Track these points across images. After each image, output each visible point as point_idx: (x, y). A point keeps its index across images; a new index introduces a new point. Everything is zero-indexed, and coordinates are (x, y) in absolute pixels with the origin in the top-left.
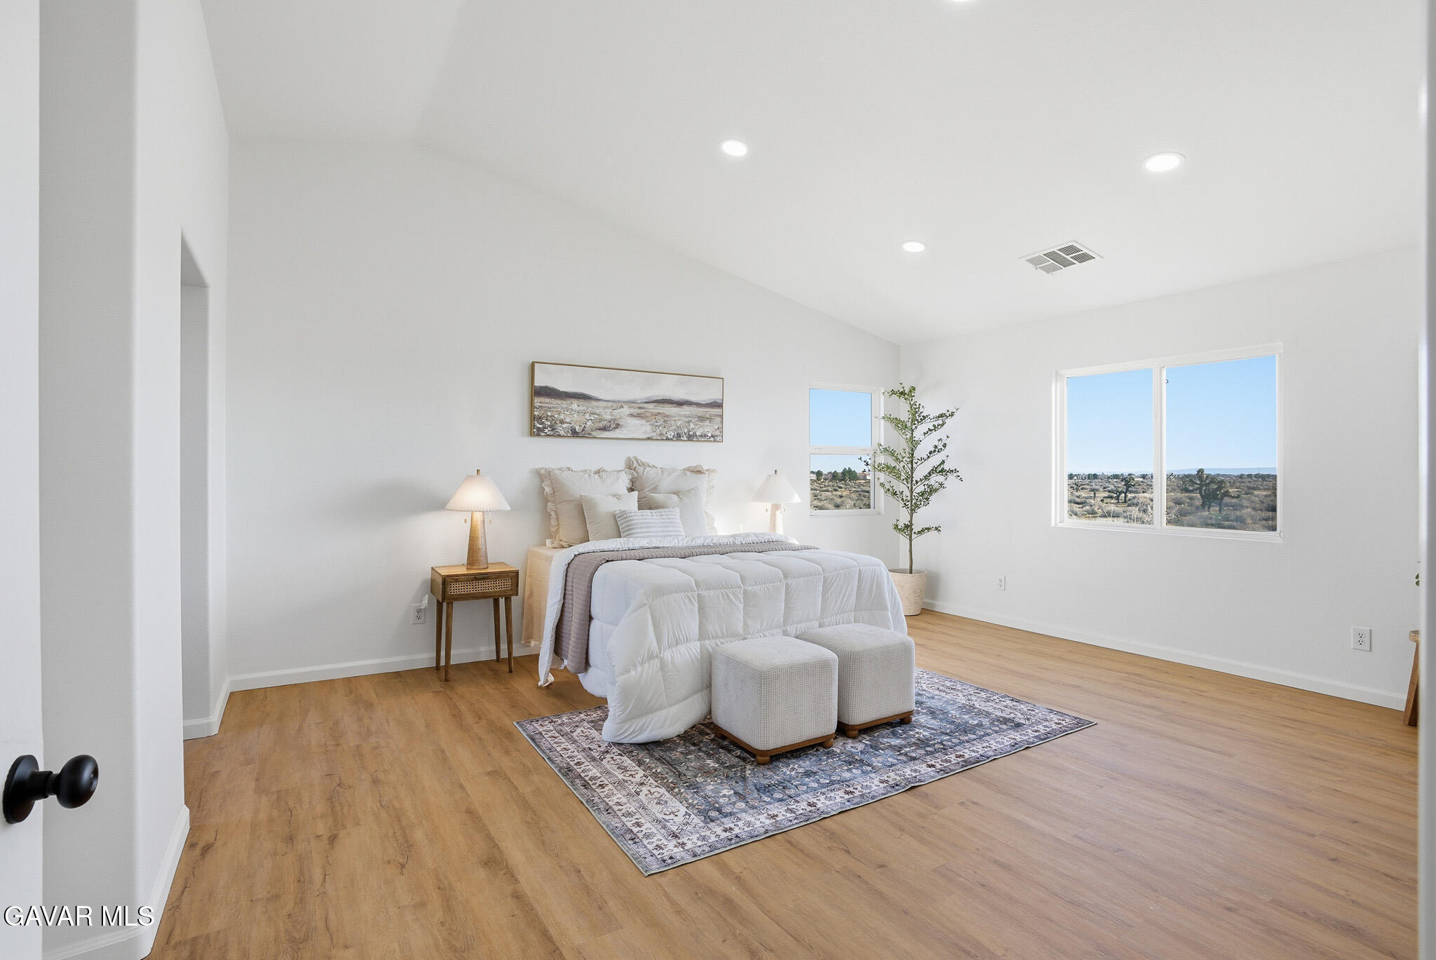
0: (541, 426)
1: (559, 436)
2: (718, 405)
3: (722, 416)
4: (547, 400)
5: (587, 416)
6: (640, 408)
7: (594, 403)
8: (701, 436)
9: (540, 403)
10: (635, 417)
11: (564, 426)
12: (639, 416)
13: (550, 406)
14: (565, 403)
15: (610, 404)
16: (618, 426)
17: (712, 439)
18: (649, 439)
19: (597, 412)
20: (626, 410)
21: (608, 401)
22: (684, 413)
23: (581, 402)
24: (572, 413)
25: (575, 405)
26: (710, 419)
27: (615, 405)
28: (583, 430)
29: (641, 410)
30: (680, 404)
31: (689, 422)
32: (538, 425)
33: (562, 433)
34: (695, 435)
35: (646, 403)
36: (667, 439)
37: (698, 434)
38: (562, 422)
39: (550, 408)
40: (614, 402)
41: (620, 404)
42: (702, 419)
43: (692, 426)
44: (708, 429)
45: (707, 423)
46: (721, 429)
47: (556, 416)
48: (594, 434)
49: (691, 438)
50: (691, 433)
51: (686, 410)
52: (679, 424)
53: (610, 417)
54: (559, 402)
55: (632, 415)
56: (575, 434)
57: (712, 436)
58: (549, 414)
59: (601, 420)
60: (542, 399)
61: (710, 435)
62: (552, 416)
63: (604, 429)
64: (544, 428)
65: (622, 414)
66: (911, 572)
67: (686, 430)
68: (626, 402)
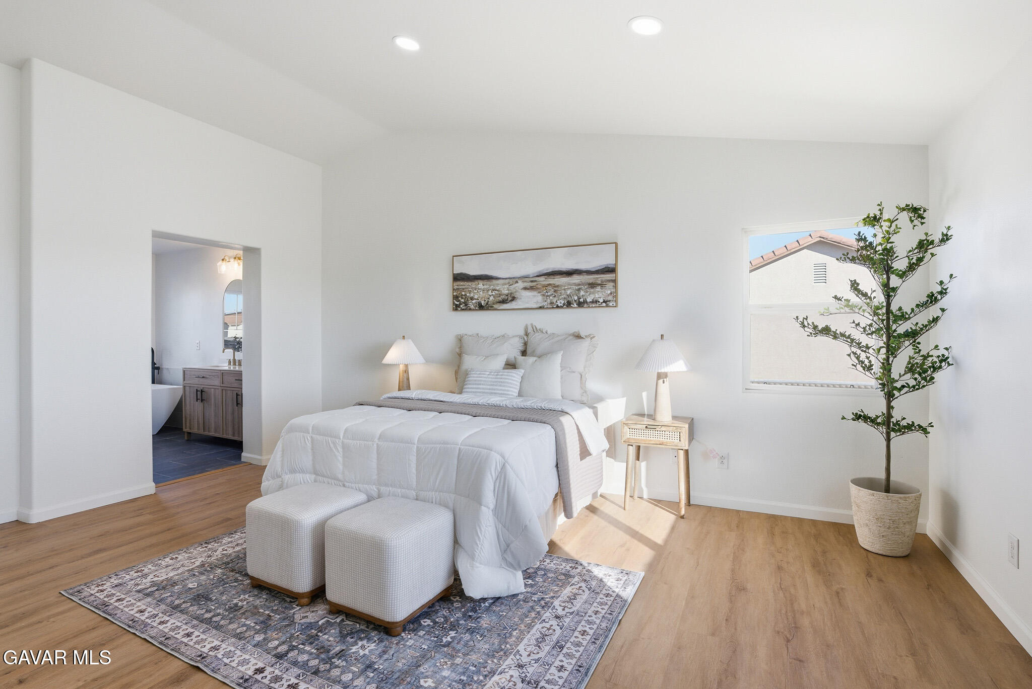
0: (458, 303)
1: (470, 309)
2: (611, 270)
3: (615, 281)
4: (461, 284)
5: (490, 293)
6: (532, 281)
7: (494, 282)
8: (592, 302)
9: (457, 286)
10: (528, 289)
11: (474, 301)
12: (531, 288)
13: (464, 287)
14: (473, 284)
15: (507, 281)
16: (514, 299)
17: (604, 304)
18: (540, 308)
19: (498, 288)
20: (521, 285)
21: (506, 279)
22: (574, 282)
23: (485, 282)
24: (479, 291)
25: (481, 285)
26: (602, 285)
27: (511, 281)
28: (487, 304)
29: (533, 283)
30: (569, 273)
31: (579, 290)
32: (456, 302)
33: (472, 307)
34: (585, 302)
35: (538, 276)
36: (558, 307)
37: (588, 300)
38: (472, 299)
39: (463, 289)
40: (510, 278)
41: (515, 280)
42: (592, 285)
43: (582, 293)
44: (599, 294)
45: (598, 289)
46: (615, 295)
47: (468, 295)
48: (495, 306)
49: (580, 304)
50: (581, 300)
51: (576, 279)
52: (569, 292)
53: (507, 292)
54: (470, 284)
55: (525, 289)
56: (481, 307)
57: (604, 302)
58: (463, 293)
59: (500, 295)
60: (458, 283)
61: (601, 301)
62: (465, 295)
63: (504, 302)
64: (460, 304)
65: (517, 288)
67: (576, 298)
68: (520, 278)
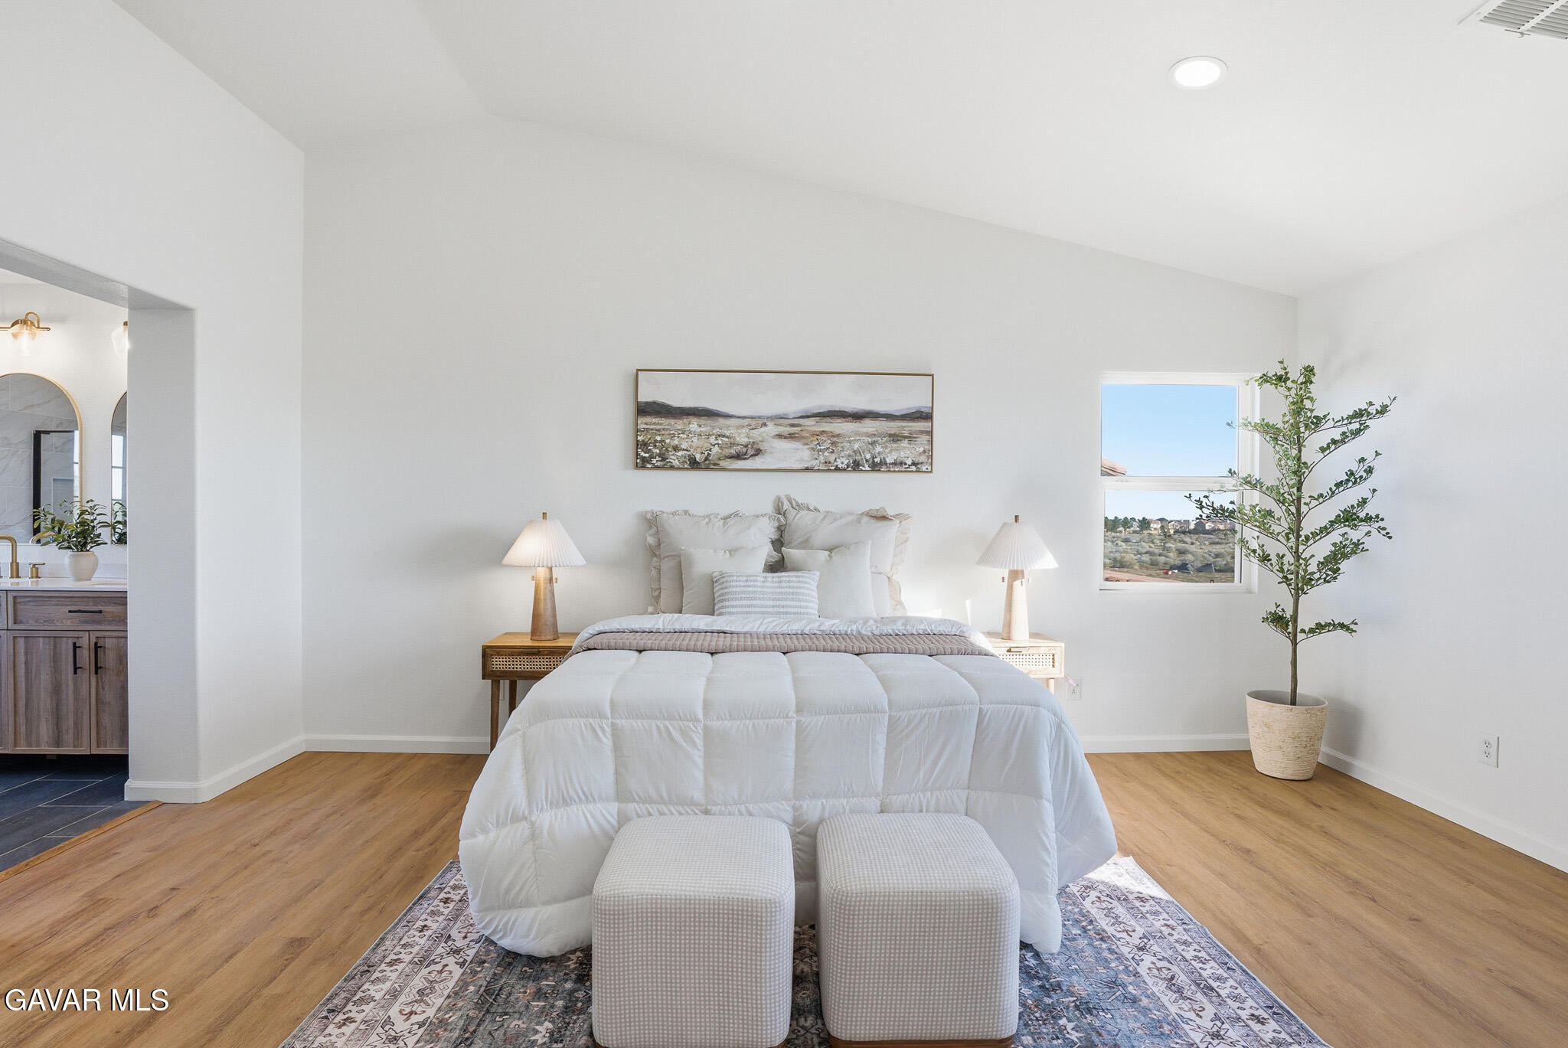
0: (647, 455)
1: (672, 467)
2: (926, 416)
3: (930, 433)
4: (654, 420)
5: (712, 440)
6: (792, 425)
7: (721, 421)
8: (895, 464)
9: (646, 424)
10: (786, 438)
11: (680, 454)
12: (791, 437)
13: (659, 427)
14: (679, 424)
15: (746, 422)
16: (758, 452)
17: (914, 468)
18: (807, 469)
19: (727, 433)
20: (771, 429)
21: (744, 418)
22: (865, 430)
23: (702, 421)
24: (692, 437)
25: (694, 425)
26: (910, 438)
27: (753, 423)
28: (706, 459)
29: (793, 429)
30: (858, 416)
31: (873, 443)
32: (643, 454)
33: (676, 463)
34: (883, 463)
35: (802, 417)
36: (837, 469)
37: (889, 460)
38: (676, 448)
39: (659, 430)
40: (752, 418)
41: (762, 421)
42: (895, 438)
43: (878, 449)
44: (906, 452)
45: (905, 443)
46: (930, 454)
47: (668, 441)
48: (723, 464)
49: (876, 466)
50: (877, 460)
51: (869, 426)
52: (856, 446)
53: (746, 440)
54: (672, 422)
55: (780, 436)
56: (694, 465)
57: (914, 464)
58: (658, 438)
59: (732, 445)
60: (648, 419)
61: (909, 462)
62: (662, 441)
63: (738, 457)
64: (652, 457)
65: (764, 435)
66: (1293, 702)
67: (868, 456)
68: (772, 418)
